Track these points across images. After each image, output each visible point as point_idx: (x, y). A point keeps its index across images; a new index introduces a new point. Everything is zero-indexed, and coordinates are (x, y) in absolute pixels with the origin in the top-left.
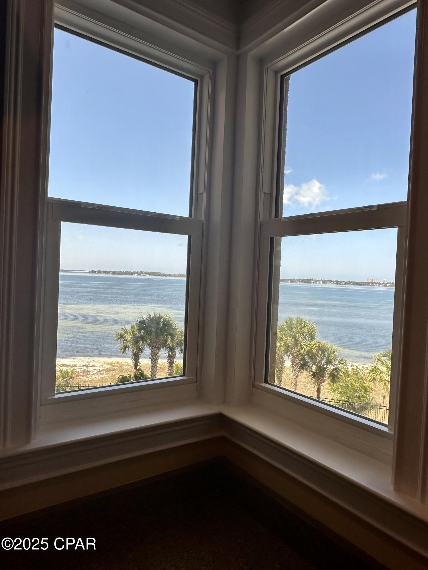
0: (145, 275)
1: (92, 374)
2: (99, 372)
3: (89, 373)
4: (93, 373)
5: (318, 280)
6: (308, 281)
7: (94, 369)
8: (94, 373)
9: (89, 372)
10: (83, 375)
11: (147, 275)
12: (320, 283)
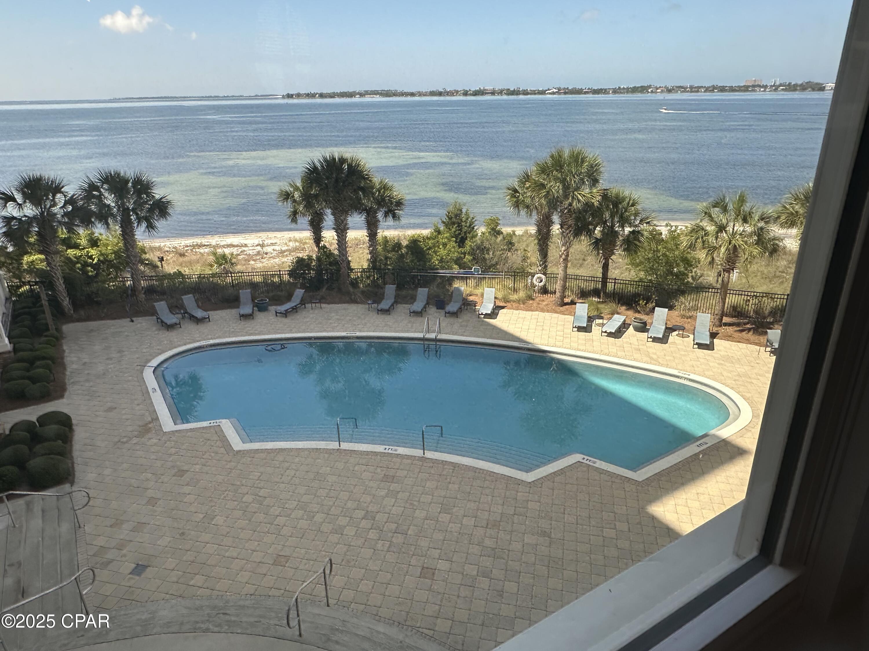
0: (372, 96)
1: (270, 258)
2: (281, 253)
3: (265, 256)
4: (271, 256)
5: (660, 87)
6: (643, 89)
7: (274, 250)
8: (273, 255)
9: (266, 254)
10: (257, 259)
11: (374, 96)
12: (662, 91)
